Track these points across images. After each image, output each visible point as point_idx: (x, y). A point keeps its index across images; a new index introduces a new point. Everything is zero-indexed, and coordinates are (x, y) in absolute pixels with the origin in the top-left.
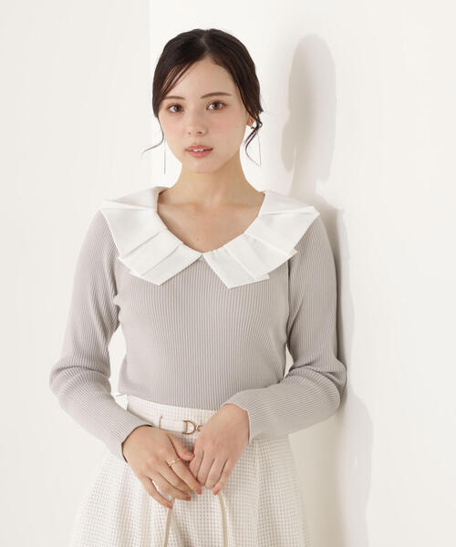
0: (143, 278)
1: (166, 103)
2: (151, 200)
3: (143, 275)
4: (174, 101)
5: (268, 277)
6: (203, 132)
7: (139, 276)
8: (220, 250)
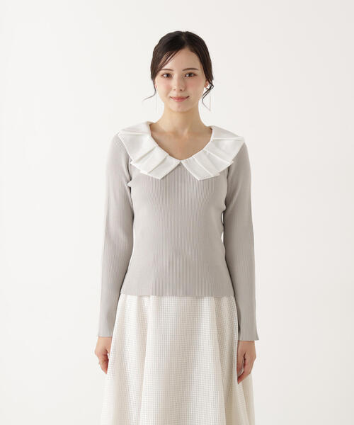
0: (149, 175)
1: (162, 72)
2: (147, 129)
3: (149, 173)
4: (167, 72)
5: (219, 174)
6: (183, 89)
7: (146, 173)
8: (191, 158)
